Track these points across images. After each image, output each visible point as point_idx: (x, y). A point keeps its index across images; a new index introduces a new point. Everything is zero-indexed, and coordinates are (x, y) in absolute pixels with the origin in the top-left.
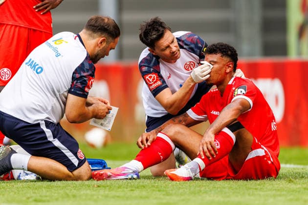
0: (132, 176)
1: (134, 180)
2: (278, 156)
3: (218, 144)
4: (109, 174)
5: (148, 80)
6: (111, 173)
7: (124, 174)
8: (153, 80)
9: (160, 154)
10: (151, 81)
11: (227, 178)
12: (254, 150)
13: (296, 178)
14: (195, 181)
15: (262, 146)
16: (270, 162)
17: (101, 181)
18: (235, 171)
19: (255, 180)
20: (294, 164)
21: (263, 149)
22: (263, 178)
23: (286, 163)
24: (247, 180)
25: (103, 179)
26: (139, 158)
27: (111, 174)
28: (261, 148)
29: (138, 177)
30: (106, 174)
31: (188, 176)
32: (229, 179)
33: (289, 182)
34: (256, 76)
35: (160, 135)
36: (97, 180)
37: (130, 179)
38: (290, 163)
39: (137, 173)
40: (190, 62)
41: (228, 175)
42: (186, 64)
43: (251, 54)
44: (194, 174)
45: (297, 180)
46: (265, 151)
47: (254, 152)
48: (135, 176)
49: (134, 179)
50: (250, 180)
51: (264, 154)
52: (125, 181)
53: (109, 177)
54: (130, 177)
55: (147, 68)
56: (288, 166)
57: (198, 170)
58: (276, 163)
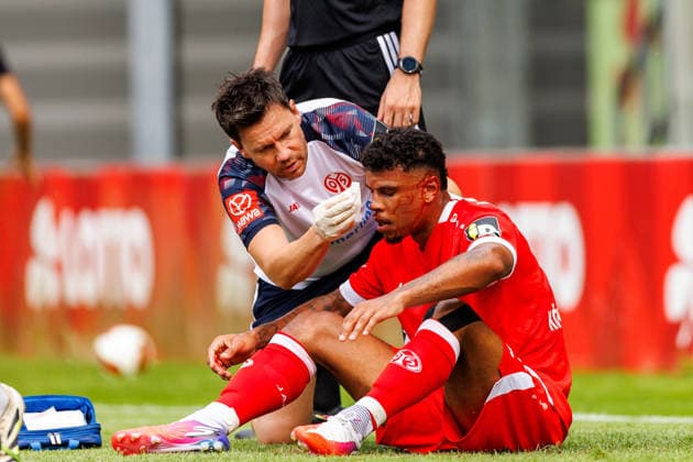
0: (211, 445)
1: (214, 454)
2: (566, 391)
3: (416, 361)
4: (155, 439)
5: (234, 207)
6: (160, 436)
7: (191, 439)
8: (245, 205)
9: (281, 389)
10: (238, 208)
11: (444, 448)
12: (505, 375)
13: (612, 447)
14: (363, 456)
15: (526, 367)
16: (545, 406)
17: (135, 455)
18: (462, 430)
19: (511, 452)
20: (610, 413)
21: (528, 372)
22: (531, 447)
23: (589, 409)
24: (493, 453)
25: (139, 452)
26: (228, 398)
27: (158, 440)
28: (524, 370)
29: (227, 447)
30: (147, 439)
31: (348, 441)
32: (448, 450)
33: (596, 459)
34: (514, 198)
35: (278, 339)
36: (125, 454)
37: (205, 451)
38: (599, 412)
39: (222, 435)
40: (339, 174)
41: (446, 441)
42: (328, 177)
43: (502, 143)
44: (360, 436)
45: (616, 452)
46: (534, 380)
47: (505, 379)
48: (218, 445)
49: (214, 450)
50: (500, 452)
51: (532, 385)
52: (192, 455)
53: (154, 446)
54: (205, 446)
55: (234, 180)
56: (593, 418)
57: (370, 427)
58: (564, 408)
